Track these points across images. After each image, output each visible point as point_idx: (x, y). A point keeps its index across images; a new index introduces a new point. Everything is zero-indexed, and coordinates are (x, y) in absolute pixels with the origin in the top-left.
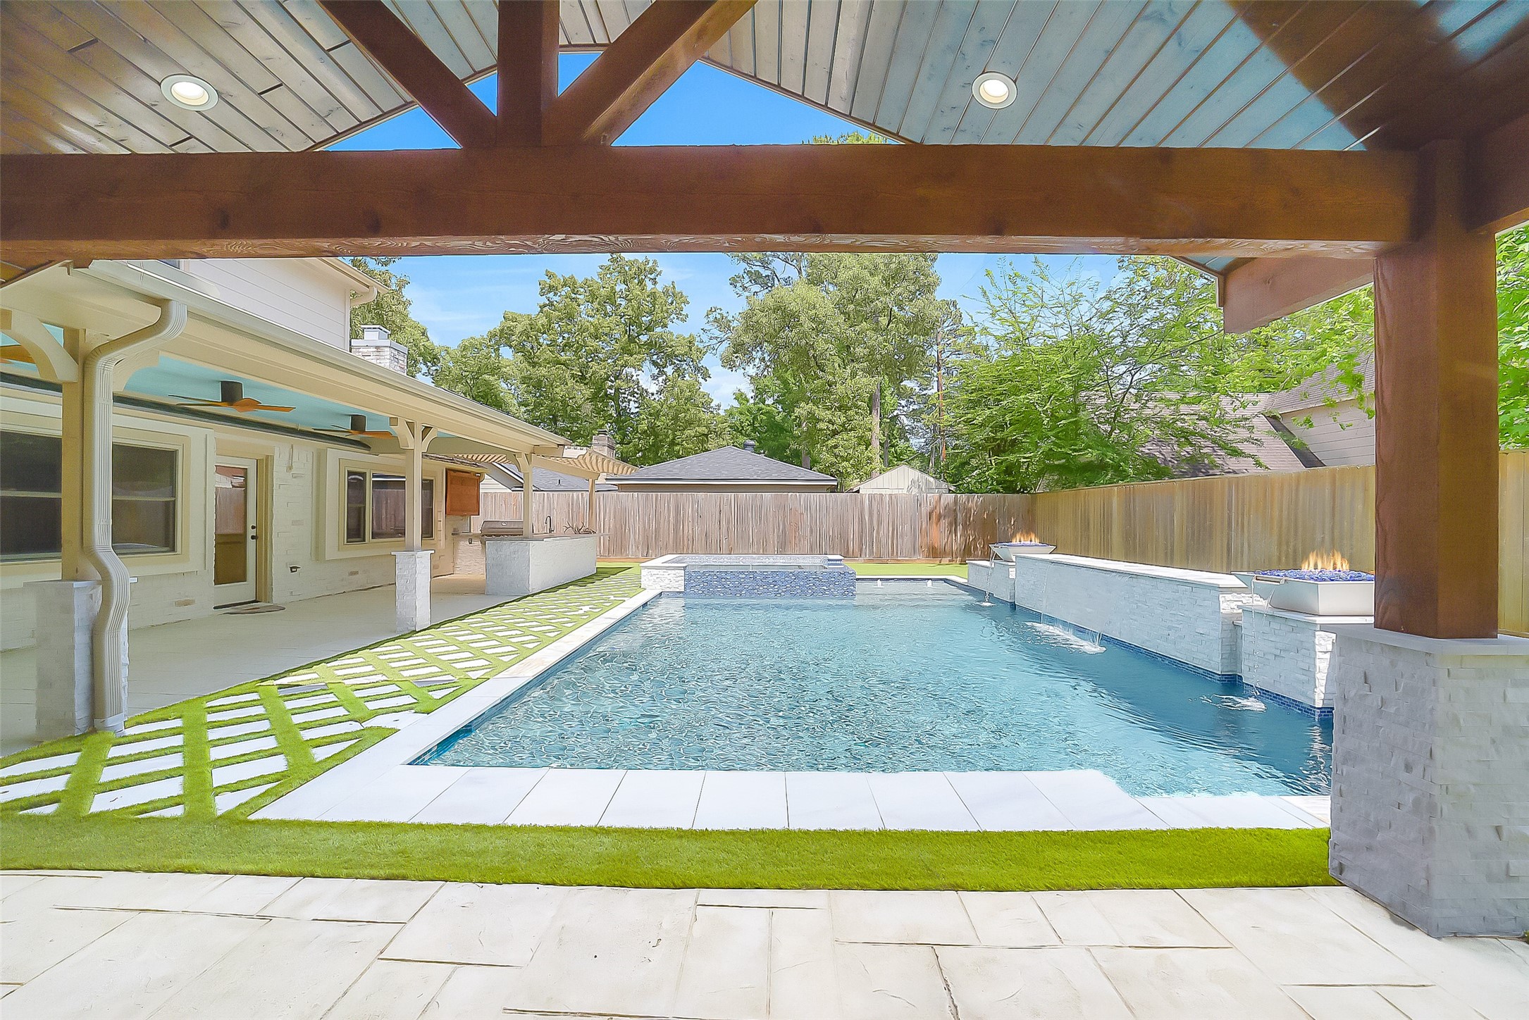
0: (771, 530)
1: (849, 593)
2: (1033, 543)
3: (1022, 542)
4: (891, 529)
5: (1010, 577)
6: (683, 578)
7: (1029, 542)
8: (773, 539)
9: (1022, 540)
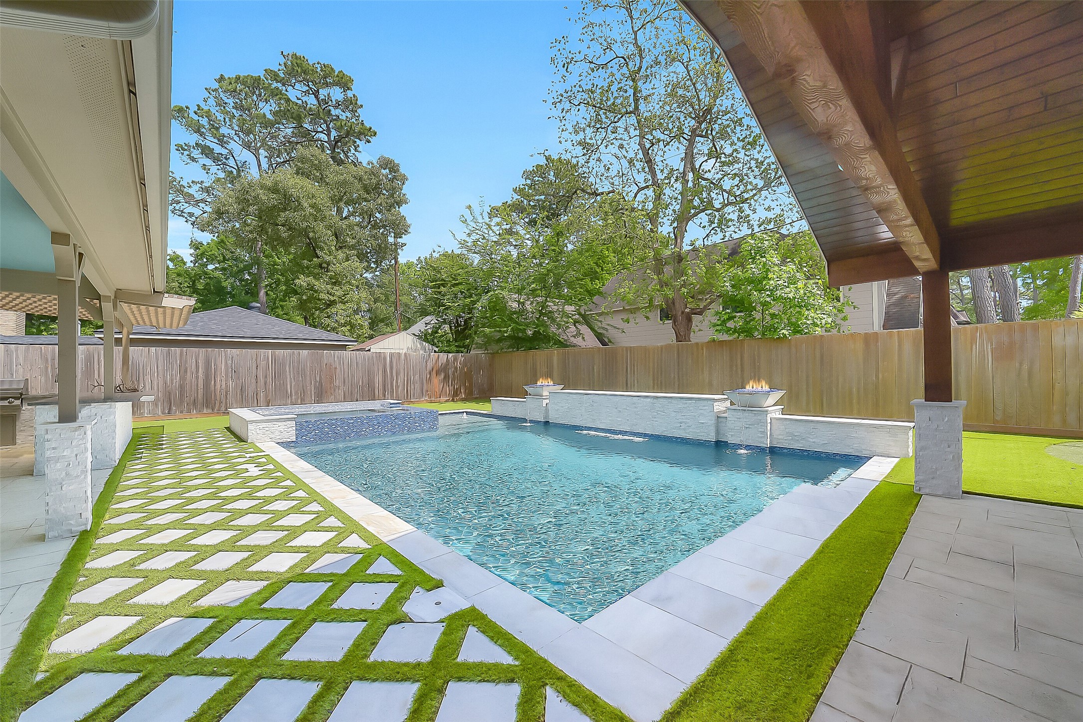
0: (308, 382)
1: (433, 427)
2: (550, 384)
3: (543, 384)
4: (406, 379)
5: (544, 406)
6: (294, 428)
7: (547, 384)
8: (311, 389)
9: (543, 382)
